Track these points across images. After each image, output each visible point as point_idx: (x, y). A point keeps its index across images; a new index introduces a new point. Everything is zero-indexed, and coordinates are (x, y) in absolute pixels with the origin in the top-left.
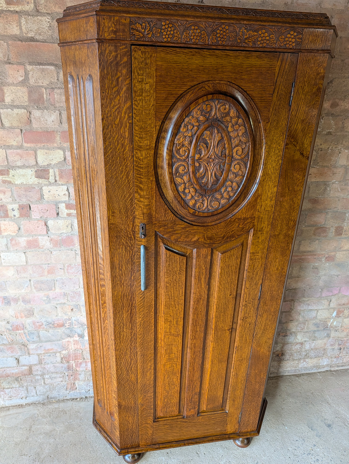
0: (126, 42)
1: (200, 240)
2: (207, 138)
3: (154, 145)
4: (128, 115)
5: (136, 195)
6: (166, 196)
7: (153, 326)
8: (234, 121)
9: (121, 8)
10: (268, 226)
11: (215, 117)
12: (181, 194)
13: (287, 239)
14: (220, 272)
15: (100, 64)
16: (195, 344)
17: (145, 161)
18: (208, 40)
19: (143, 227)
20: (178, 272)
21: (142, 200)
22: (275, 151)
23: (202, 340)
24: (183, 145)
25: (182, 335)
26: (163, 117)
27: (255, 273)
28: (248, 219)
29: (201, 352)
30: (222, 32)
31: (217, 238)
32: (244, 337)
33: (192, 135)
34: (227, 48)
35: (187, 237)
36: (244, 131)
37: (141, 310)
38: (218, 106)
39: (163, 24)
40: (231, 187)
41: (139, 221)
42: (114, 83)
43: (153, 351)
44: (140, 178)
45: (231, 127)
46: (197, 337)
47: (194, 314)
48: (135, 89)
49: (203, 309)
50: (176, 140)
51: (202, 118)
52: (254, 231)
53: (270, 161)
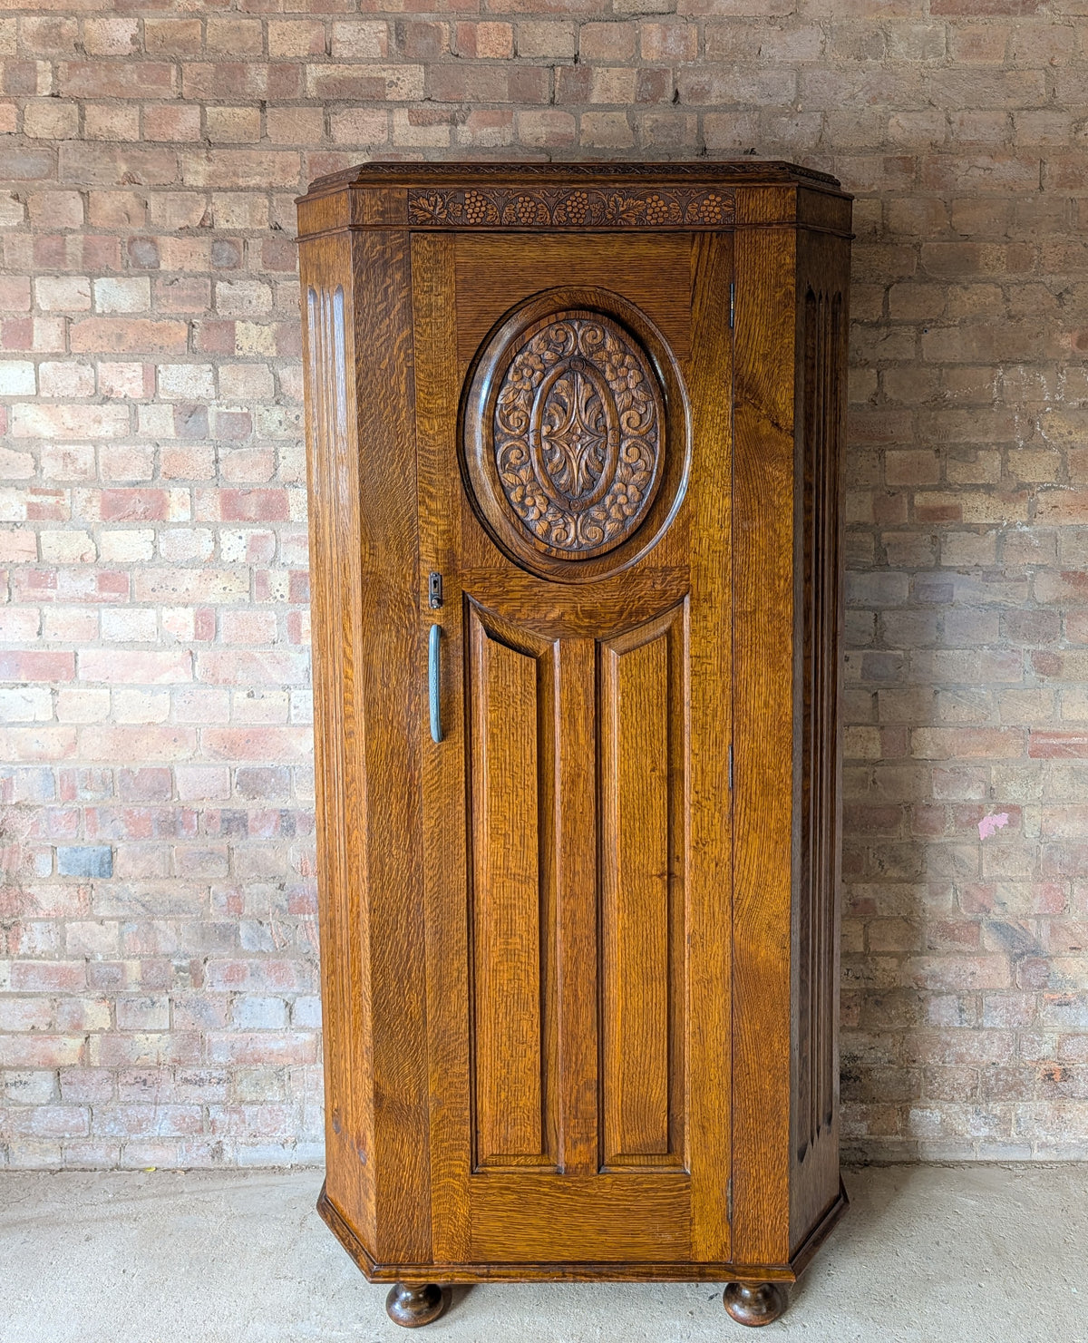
0: (401, 228)
1: (566, 618)
2: (563, 394)
3: (456, 408)
4: (405, 353)
5: (421, 509)
6: (485, 513)
7: (464, 845)
8: (615, 359)
9: (395, 176)
10: (723, 589)
11: (576, 353)
12: (515, 507)
13: (776, 623)
14: (620, 703)
15: (355, 266)
16: (573, 914)
17: (440, 439)
18: (551, 218)
19: (435, 582)
20: (519, 697)
21: (433, 519)
22: (713, 418)
23: (592, 899)
24: (515, 408)
25: (537, 879)
26: (473, 353)
27: (709, 711)
28: (672, 569)
29: (593, 942)
30: (575, 204)
31: (605, 613)
32: (706, 903)
33: (532, 389)
34: (588, 229)
35: (536, 608)
36: (638, 380)
37: (435, 794)
38: (580, 333)
39: (467, 196)
40: (626, 495)
41: (427, 566)
42: (379, 297)
43: (465, 924)
44: (429, 473)
45: (611, 371)
46: (577, 889)
47: (565, 819)
48: (417, 304)
49: (586, 804)
50: (500, 397)
51: (548, 355)
52: (691, 599)
53: (706, 440)
